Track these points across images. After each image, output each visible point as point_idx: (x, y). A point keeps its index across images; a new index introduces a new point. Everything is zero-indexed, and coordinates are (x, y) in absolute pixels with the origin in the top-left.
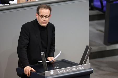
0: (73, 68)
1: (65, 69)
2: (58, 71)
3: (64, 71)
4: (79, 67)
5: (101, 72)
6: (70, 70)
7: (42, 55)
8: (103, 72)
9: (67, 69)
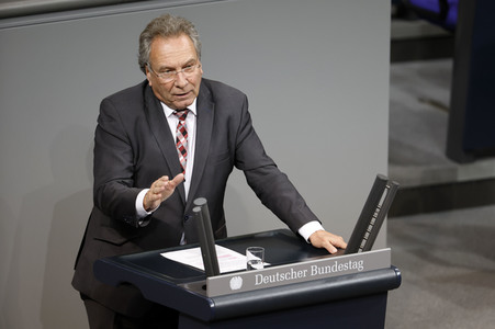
0: (319, 265)
1: (288, 270)
2: (259, 278)
3: (284, 277)
4: (347, 260)
5: (432, 270)
6: (308, 273)
7: (196, 210)
8: (442, 271)
9: (296, 269)
